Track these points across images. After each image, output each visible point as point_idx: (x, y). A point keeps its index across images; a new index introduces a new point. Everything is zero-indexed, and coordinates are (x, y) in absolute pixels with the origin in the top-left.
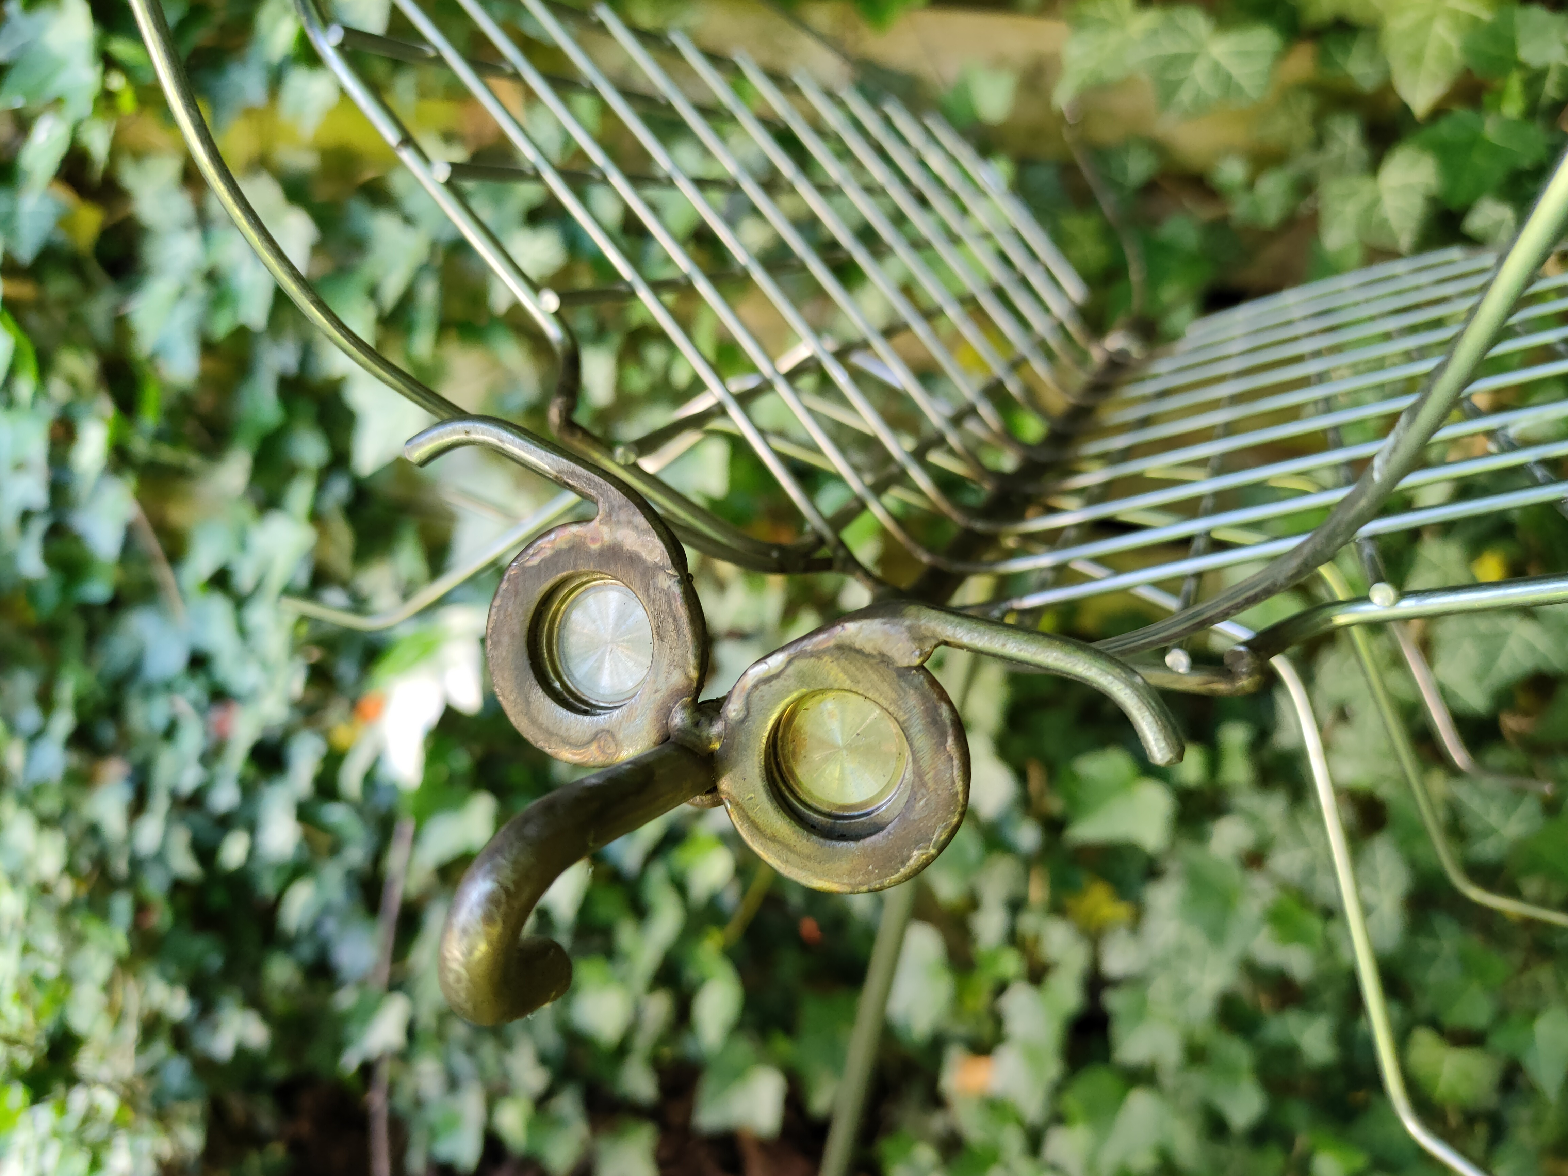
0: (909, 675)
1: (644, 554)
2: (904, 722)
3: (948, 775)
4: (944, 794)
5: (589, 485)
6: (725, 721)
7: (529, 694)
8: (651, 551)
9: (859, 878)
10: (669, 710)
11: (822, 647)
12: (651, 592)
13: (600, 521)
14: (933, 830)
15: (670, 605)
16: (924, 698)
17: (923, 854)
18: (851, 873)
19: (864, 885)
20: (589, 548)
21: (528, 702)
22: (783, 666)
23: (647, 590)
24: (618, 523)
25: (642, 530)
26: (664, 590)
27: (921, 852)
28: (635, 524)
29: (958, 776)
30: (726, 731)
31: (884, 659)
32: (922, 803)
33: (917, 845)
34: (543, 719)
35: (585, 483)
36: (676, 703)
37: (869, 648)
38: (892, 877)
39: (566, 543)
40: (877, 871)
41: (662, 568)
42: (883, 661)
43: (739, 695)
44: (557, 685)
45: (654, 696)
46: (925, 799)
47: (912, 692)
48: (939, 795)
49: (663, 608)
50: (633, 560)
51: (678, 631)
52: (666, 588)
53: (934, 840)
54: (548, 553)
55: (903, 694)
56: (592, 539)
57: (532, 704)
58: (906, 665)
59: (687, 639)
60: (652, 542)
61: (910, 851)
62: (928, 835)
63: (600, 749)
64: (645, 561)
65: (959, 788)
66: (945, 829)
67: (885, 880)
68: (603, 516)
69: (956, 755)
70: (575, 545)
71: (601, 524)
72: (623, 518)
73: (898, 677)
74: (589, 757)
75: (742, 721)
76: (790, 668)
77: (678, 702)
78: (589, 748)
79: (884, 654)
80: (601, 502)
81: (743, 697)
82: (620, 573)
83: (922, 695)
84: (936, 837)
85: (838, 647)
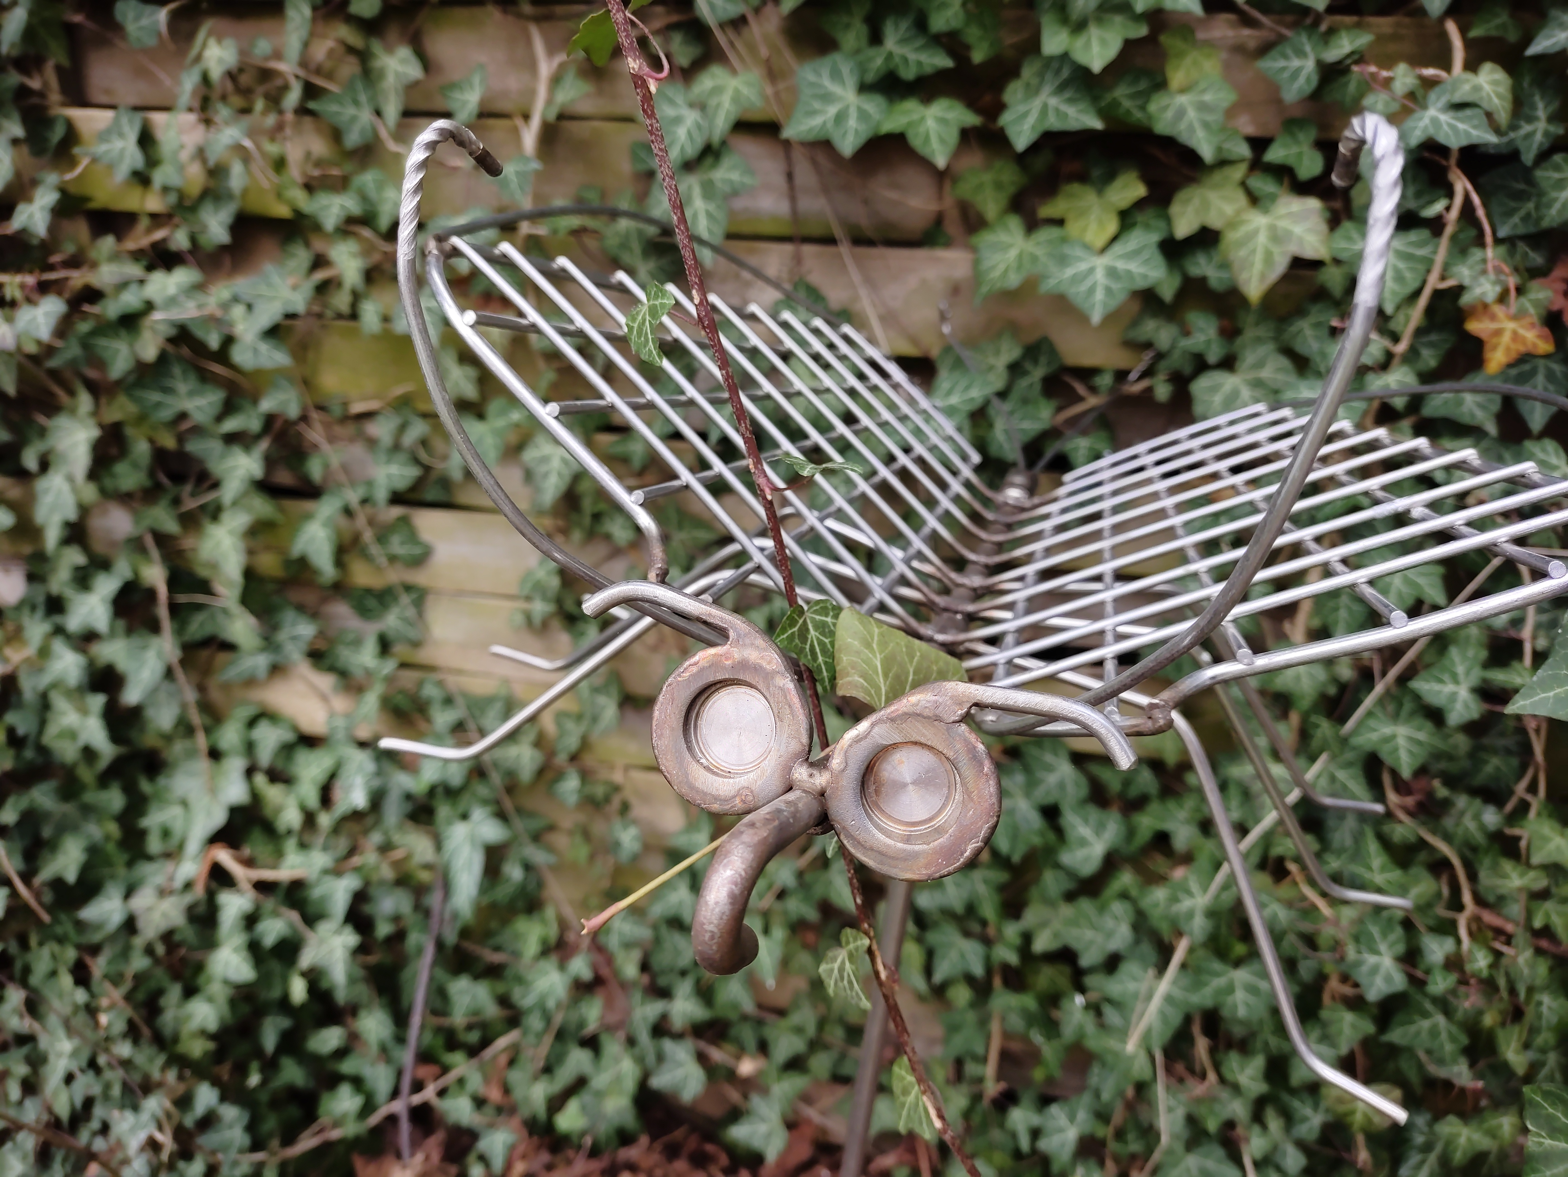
0: (955, 728)
1: (764, 664)
2: (955, 759)
3: (987, 792)
4: (986, 805)
6: (831, 772)
8: (769, 663)
9: (933, 869)
10: (791, 769)
11: (893, 715)
12: (771, 689)
13: (731, 644)
14: (980, 830)
15: (786, 697)
17: (974, 847)
18: (926, 867)
19: (936, 873)
20: (725, 664)
21: (686, 775)
23: (768, 688)
24: (745, 646)
25: (764, 649)
26: (779, 687)
27: (974, 845)
28: (756, 645)
29: (994, 791)
30: (832, 778)
31: (938, 719)
32: (971, 812)
33: (970, 842)
34: (699, 784)
35: (718, 620)
37: (926, 713)
38: (956, 865)
39: (707, 662)
40: (944, 862)
41: (778, 673)
42: (936, 720)
43: (839, 753)
44: (703, 761)
45: (778, 760)
46: (973, 810)
47: (958, 739)
48: (982, 806)
49: (780, 699)
50: (756, 669)
51: (792, 713)
52: (782, 686)
53: (981, 837)
54: (694, 669)
55: (952, 741)
56: (727, 659)
58: (951, 721)
59: (799, 719)
60: (770, 656)
61: (966, 845)
62: (977, 834)
63: (742, 800)
64: (765, 669)
65: (994, 800)
66: (989, 828)
67: (950, 868)
68: (732, 642)
69: (992, 777)
70: (714, 664)
71: (731, 647)
72: (747, 641)
73: (948, 730)
74: (732, 807)
75: (843, 771)
76: (874, 731)
77: (795, 762)
78: (733, 802)
79: (937, 716)
80: (732, 634)
81: (842, 754)
82: (748, 678)
83: (965, 740)
84: (982, 834)
85: (905, 714)
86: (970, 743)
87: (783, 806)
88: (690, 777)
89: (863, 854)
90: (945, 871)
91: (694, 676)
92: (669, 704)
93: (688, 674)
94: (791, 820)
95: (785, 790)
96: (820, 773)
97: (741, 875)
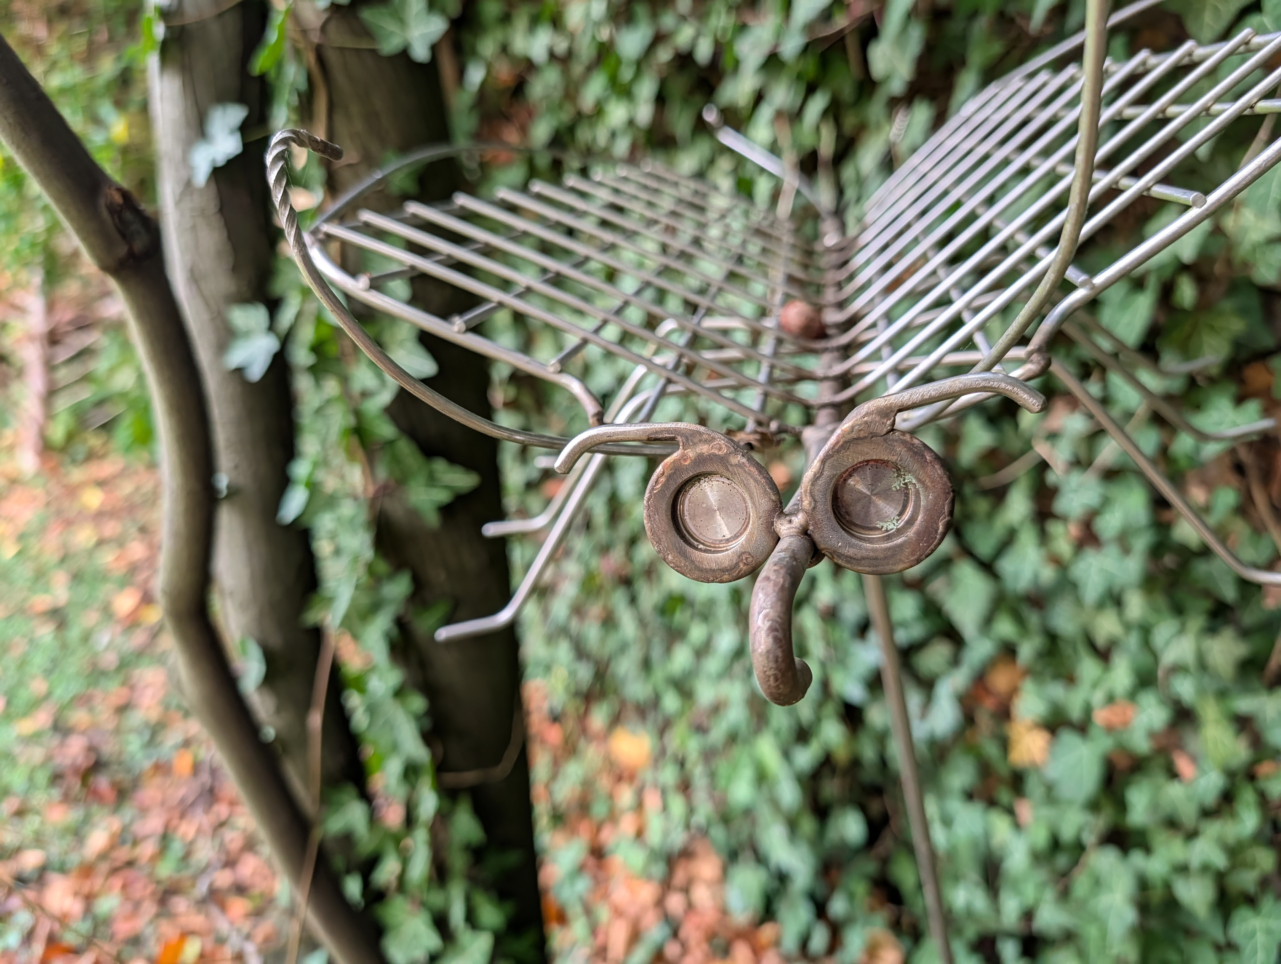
0: (890, 437)
1: (716, 452)
3: (936, 476)
4: (940, 486)
5: (669, 433)
6: (806, 512)
7: (691, 557)
8: (720, 449)
9: (918, 553)
10: (773, 525)
11: (837, 448)
12: (730, 469)
13: (683, 447)
14: (943, 507)
15: (745, 470)
16: (904, 443)
17: (944, 523)
18: (913, 553)
19: (922, 556)
20: (684, 465)
21: (693, 562)
22: (822, 467)
23: (727, 470)
24: (695, 444)
25: (709, 441)
26: (737, 464)
27: (943, 521)
28: (704, 440)
29: (941, 473)
30: (808, 517)
31: (873, 435)
32: (930, 497)
33: (939, 520)
34: (706, 566)
35: (665, 434)
36: (773, 519)
37: (862, 434)
38: (935, 543)
39: (669, 470)
40: (925, 544)
41: (730, 453)
42: (872, 437)
43: (806, 496)
44: (701, 546)
45: (760, 522)
46: (931, 494)
47: (896, 444)
48: (936, 488)
50: (711, 458)
51: (756, 481)
52: (737, 463)
53: (946, 512)
54: (663, 479)
55: (892, 448)
56: (684, 460)
57: (695, 562)
58: (884, 433)
59: (762, 482)
60: (717, 444)
61: (937, 524)
62: (942, 511)
63: (745, 564)
64: (719, 455)
65: (945, 479)
66: (949, 503)
67: (931, 547)
68: (683, 445)
69: (936, 463)
70: (676, 468)
71: (685, 450)
72: (696, 440)
73: (885, 440)
74: (739, 572)
75: (814, 508)
76: (826, 467)
77: (774, 516)
78: (739, 567)
79: (871, 433)
80: (679, 439)
81: (808, 494)
82: (709, 468)
83: (902, 443)
84: (946, 509)
85: (846, 442)
86: (908, 442)
87: (782, 554)
88: (697, 563)
89: (858, 564)
90: (928, 551)
91: (666, 485)
92: (655, 514)
93: (660, 485)
94: (794, 563)
95: (776, 541)
96: (797, 517)
97: (777, 622)
